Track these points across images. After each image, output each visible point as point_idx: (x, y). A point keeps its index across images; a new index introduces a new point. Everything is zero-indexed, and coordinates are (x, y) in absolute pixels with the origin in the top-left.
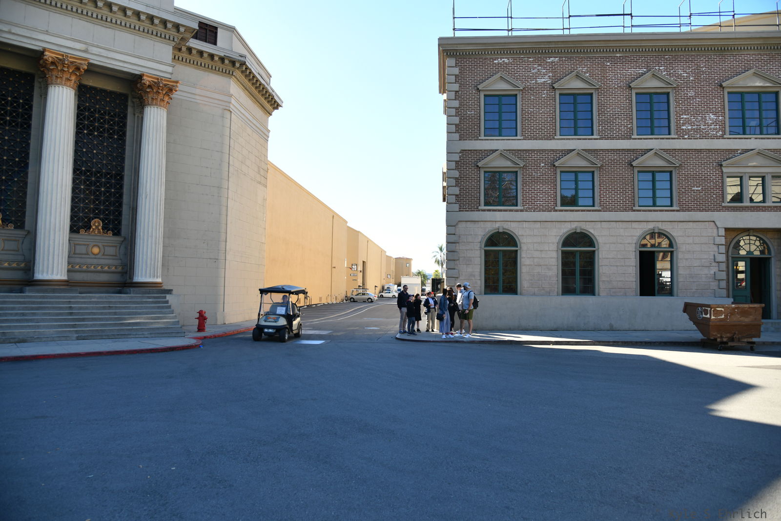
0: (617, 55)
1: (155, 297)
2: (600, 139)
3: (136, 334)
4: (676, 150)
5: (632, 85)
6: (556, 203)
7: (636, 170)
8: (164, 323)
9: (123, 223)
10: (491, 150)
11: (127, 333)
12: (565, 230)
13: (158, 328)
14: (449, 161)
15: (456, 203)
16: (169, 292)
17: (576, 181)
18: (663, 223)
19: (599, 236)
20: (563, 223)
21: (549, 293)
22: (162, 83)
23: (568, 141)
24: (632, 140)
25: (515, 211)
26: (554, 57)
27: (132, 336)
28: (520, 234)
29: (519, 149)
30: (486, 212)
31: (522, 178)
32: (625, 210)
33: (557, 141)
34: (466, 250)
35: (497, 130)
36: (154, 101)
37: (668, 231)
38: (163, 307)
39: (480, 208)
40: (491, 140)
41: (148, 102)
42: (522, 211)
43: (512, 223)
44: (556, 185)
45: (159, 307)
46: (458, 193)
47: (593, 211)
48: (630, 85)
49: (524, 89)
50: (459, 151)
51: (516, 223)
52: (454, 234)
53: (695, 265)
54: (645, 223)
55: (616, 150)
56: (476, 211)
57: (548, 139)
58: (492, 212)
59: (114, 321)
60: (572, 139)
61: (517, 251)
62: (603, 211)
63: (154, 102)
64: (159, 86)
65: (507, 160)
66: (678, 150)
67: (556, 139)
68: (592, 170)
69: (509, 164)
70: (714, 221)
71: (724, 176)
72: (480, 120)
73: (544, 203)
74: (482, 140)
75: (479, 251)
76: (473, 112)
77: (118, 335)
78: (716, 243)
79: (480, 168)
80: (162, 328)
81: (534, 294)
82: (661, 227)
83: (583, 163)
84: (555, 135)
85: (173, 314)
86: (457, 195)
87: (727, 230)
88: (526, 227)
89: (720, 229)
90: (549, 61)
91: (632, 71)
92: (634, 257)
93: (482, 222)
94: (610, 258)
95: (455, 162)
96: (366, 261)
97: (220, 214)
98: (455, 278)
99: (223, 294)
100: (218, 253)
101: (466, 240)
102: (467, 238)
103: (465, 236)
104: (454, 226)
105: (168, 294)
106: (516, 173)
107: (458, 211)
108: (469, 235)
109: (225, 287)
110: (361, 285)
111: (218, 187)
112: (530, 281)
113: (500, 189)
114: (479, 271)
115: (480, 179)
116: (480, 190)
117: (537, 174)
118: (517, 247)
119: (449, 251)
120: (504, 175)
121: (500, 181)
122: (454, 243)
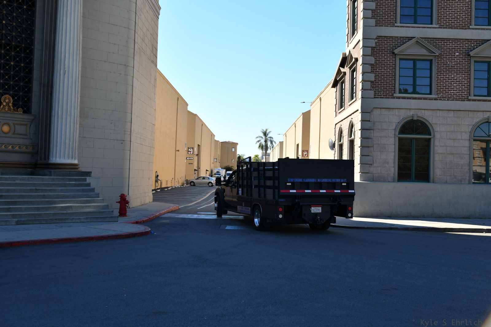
1: (76, 180)
3: (73, 219)
6: (469, 93)
8: (94, 206)
9: (33, 100)
10: (407, 37)
11: (64, 218)
12: (478, 120)
13: (90, 213)
14: (365, 47)
15: (371, 90)
16: (88, 174)
17: (489, 71)
20: (476, 112)
21: (461, 181)
23: (483, 31)
25: (429, 99)
27: (69, 221)
28: (434, 122)
29: (434, 37)
30: (401, 100)
31: (437, 66)
34: (381, 137)
38: (87, 191)
39: (395, 95)
40: (407, 27)
42: (436, 99)
43: (426, 111)
44: (470, 75)
45: (83, 190)
46: (373, 79)
50: (375, 37)
51: (430, 111)
52: (369, 121)
56: (391, 98)
57: (463, 29)
58: (406, 100)
59: (45, 204)
60: (487, 29)
61: (430, 139)
65: (423, 48)
67: (471, 29)
69: (424, 52)
72: (396, 6)
73: (457, 93)
74: (398, 26)
75: (394, 138)
77: (56, 219)
79: (395, 55)
80: (94, 212)
81: (446, 181)
84: (471, 25)
85: (99, 197)
86: (372, 82)
88: (439, 116)
93: (396, 110)
95: (371, 48)
96: (200, 145)
97: (126, 94)
98: (369, 165)
99: (128, 177)
100: (125, 134)
101: (381, 127)
102: (381, 125)
103: (380, 123)
104: (369, 113)
105: (87, 177)
106: (431, 61)
107: (373, 97)
108: (384, 122)
109: (129, 169)
110: (196, 169)
111: (125, 65)
112: (443, 169)
113: (414, 77)
114: (393, 158)
115: (395, 66)
116: (395, 77)
117: (452, 63)
118: (431, 135)
119: (363, 138)
120: (418, 62)
121: (414, 69)
122: (369, 130)
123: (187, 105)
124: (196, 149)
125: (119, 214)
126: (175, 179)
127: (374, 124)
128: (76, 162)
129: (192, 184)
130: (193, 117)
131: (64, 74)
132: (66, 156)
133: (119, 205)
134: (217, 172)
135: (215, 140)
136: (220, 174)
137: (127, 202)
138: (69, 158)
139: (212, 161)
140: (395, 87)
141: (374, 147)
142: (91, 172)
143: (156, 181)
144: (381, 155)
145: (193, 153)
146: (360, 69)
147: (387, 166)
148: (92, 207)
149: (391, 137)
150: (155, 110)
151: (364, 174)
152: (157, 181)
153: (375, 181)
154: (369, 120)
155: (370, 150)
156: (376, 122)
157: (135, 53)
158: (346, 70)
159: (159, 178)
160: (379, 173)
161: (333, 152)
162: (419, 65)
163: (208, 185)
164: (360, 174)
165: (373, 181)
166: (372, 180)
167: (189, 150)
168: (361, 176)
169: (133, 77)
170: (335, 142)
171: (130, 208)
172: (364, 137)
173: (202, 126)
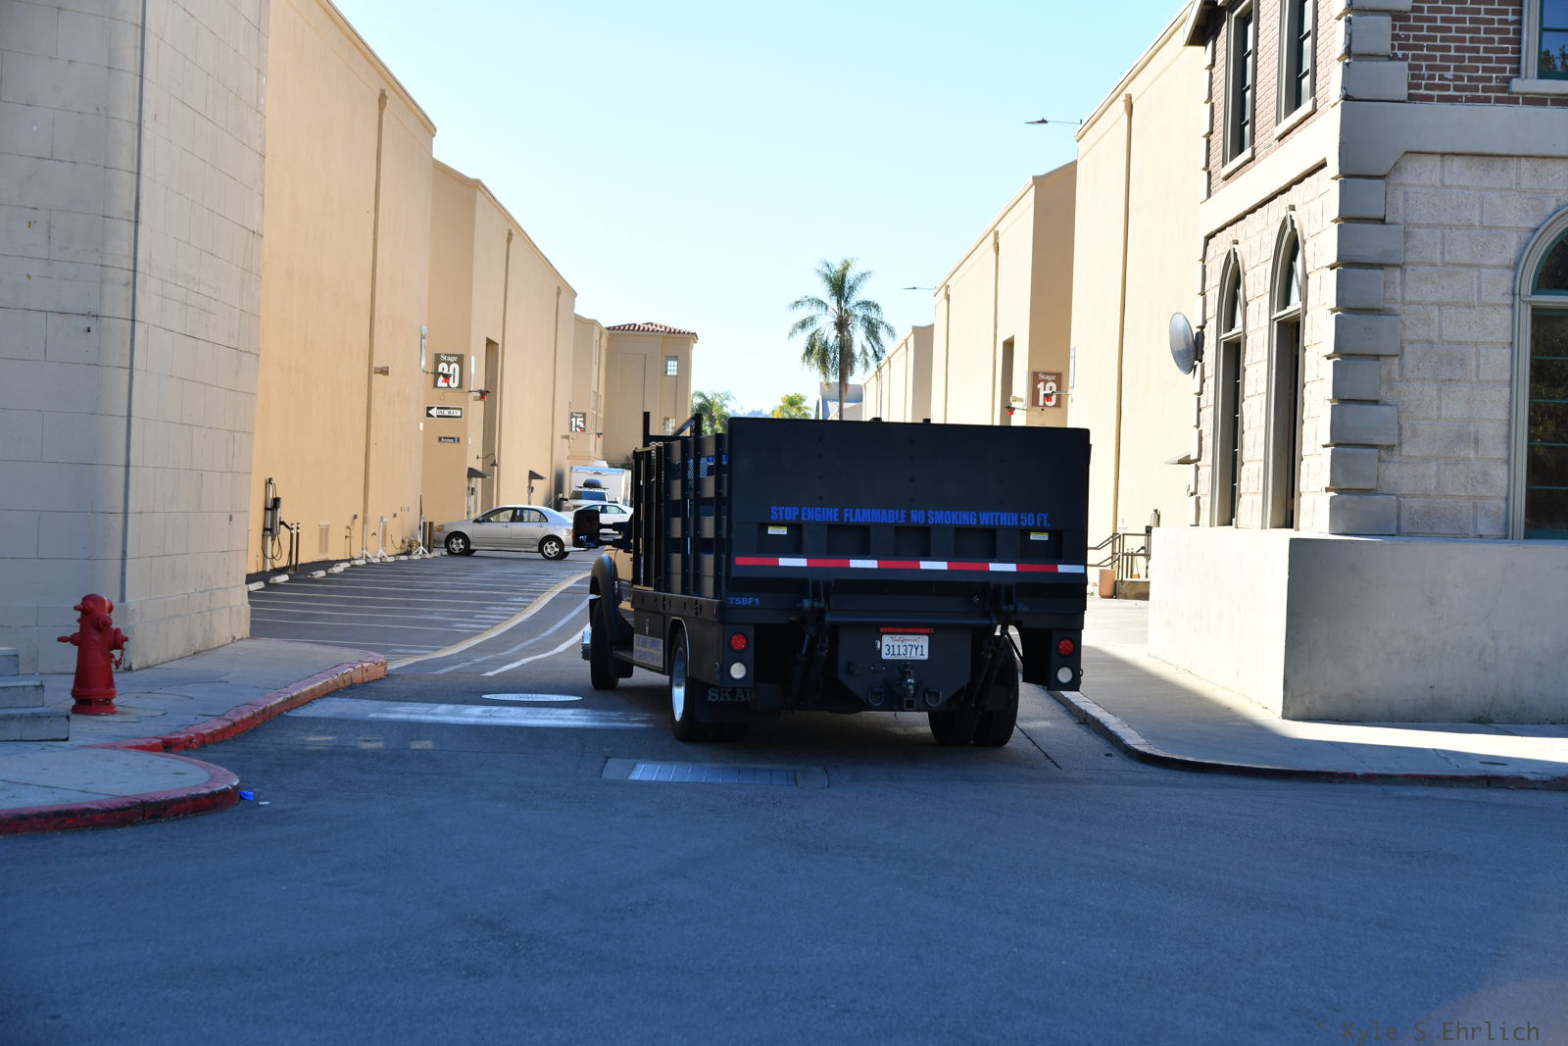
15: (1394, 58)
30: (1550, 110)
34: (1440, 305)
39: (1517, 85)
56: (1498, 100)
75: (1507, 313)
86: (1397, 16)
93: (1524, 165)
96: (498, 340)
97: (110, 68)
98: (1375, 451)
99: (121, 509)
100: (102, 282)
101: (1443, 254)
102: (1443, 244)
103: (1438, 232)
104: (1382, 177)
107: (1405, 97)
108: (1458, 228)
109: (127, 466)
110: (478, 466)
114: (1502, 415)
119: (1349, 309)
122: (1380, 266)
123: (430, 129)
124: (476, 365)
125: (73, 702)
126: (365, 521)
127: (1407, 234)
129: (457, 545)
130: (461, 195)
134: (587, 485)
135: (579, 319)
136: (602, 497)
137: (118, 641)
139: (562, 427)
140: (1519, 42)
141: (1408, 358)
143: (265, 529)
144: (1439, 398)
145: (460, 386)
147: (1472, 455)
149: (1495, 306)
150: (263, 156)
151: (1355, 498)
152: (271, 530)
153: (1409, 534)
154: (1381, 216)
155: (1384, 374)
156: (1419, 225)
159: (283, 513)
160: (1427, 495)
161: (1192, 382)
163: (541, 550)
164: (1332, 498)
165: (1398, 533)
166: (1395, 533)
167: (443, 367)
168: (1335, 508)
170: (1202, 327)
171: (130, 669)
172: (1351, 305)
173: (509, 240)
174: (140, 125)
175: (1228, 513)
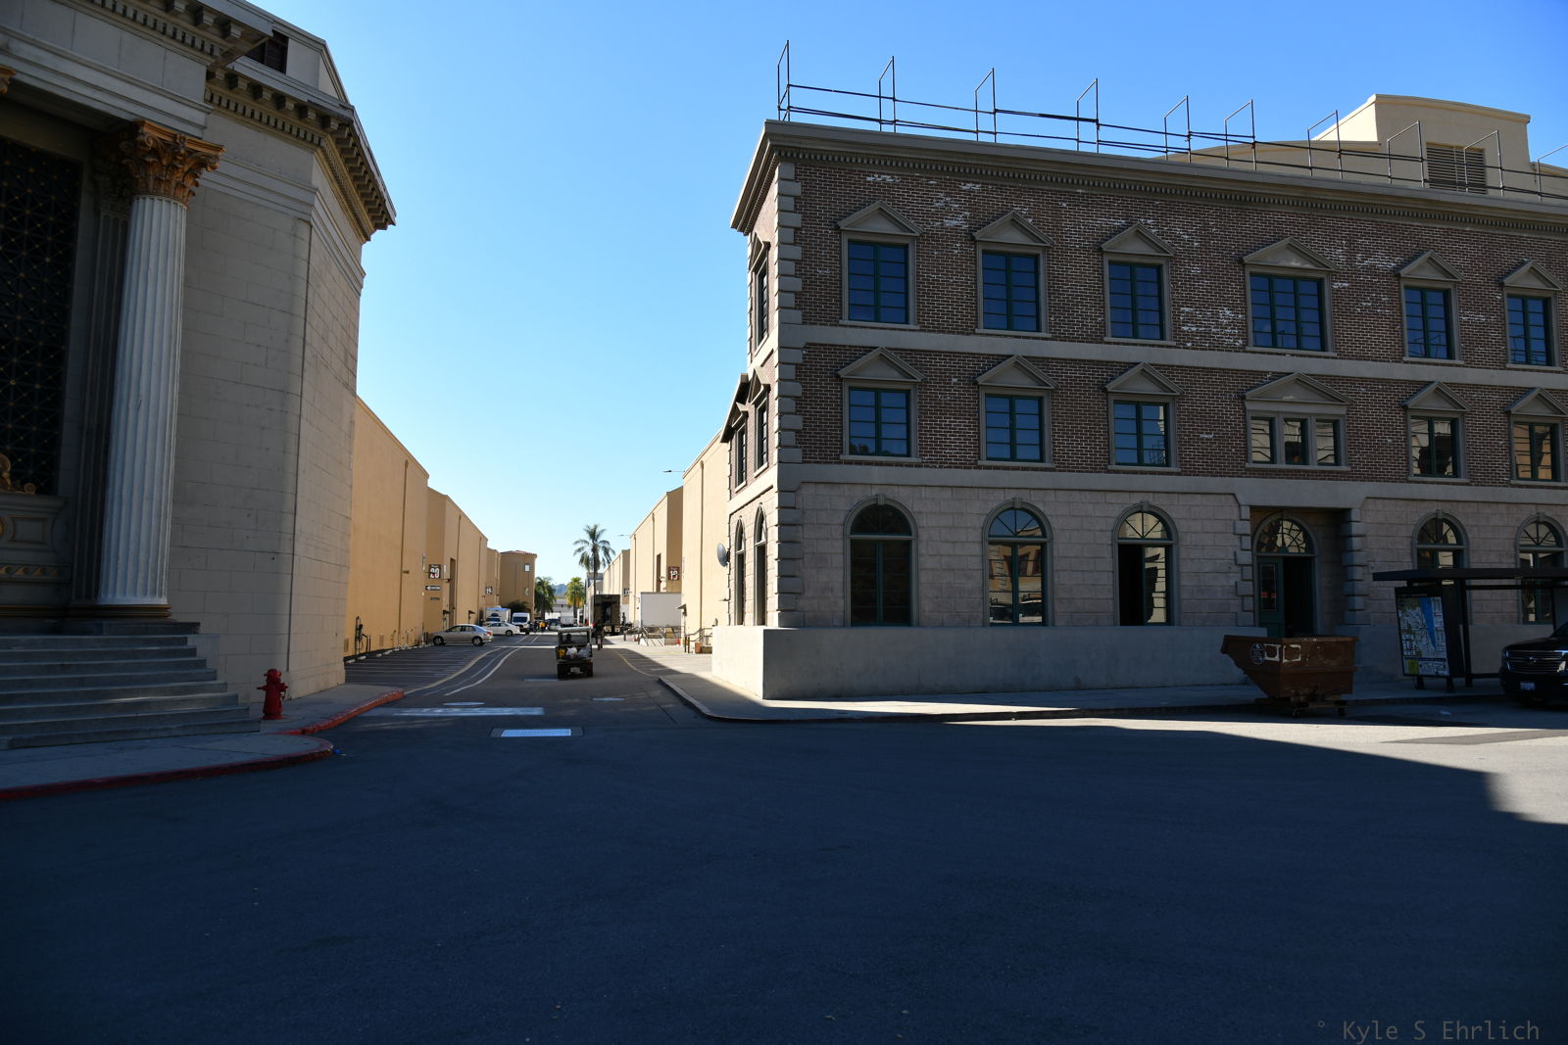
0: (1080, 191)
1: (160, 642)
2: (1051, 339)
3: (152, 730)
4: (1173, 366)
5: (1104, 246)
6: (979, 454)
7: (1112, 398)
8: (204, 700)
9: (62, 466)
10: (864, 347)
11: (130, 728)
12: (995, 505)
13: (194, 714)
14: (784, 364)
15: (797, 447)
16: (192, 628)
17: (1012, 413)
18: (1156, 495)
19: (1051, 516)
20: (991, 490)
21: (969, 622)
22: (184, 147)
23: (998, 339)
24: (1103, 345)
25: (906, 466)
26: (973, 182)
27: (143, 735)
28: (915, 510)
29: (912, 347)
30: (854, 466)
31: (919, 403)
32: (1095, 470)
33: (979, 337)
34: (817, 539)
35: (873, 311)
36: (163, 186)
37: (1163, 508)
38: (187, 665)
39: (842, 457)
40: (861, 327)
41: (147, 186)
42: (918, 466)
43: (900, 488)
44: (978, 420)
45: (179, 665)
46: (800, 426)
47: (1042, 469)
48: (1102, 246)
49: (921, 236)
50: (802, 345)
51: (907, 489)
52: (794, 508)
53: (1206, 570)
54: (1127, 495)
55: (1079, 360)
56: (836, 463)
57: (963, 333)
58: (864, 467)
59: (84, 699)
60: (1006, 336)
61: (908, 543)
62: (1060, 471)
63: (161, 188)
64: (178, 153)
65: (893, 367)
66: (1178, 366)
67: (978, 334)
68: (1040, 394)
69: (894, 375)
70: (1234, 495)
71: (1249, 416)
72: (841, 287)
73: (957, 453)
74: (845, 326)
75: (841, 542)
76: (828, 272)
77: (109, 733)
78: (1238, 531)
79: (842, 380)
80: (203, 713)
81: (942, 623)
82: (1152, 503)
83: (1022, 381)
84: (977, 327)
85: (215, 679)
86: (797, 431)
87: (1253, 509)
88: (926, 498)
89: (1243, 508)
90: (964, 188)
91: (1103, 222)
92: (1110, 555)
93: (846, 486)
94: (1070, 557)
95: (794, 367)
96: (455, 558)
97: (284, 452)
98: (795, 595)
99: (287, 632)
100: (280, 539)
101: (817, 520)
102: (817, 516)
103: (815, 512)
104: (794, 492)
105: (189, 633)
106: (908, 392)
107: (801, 462)
108: (822, 510)
109: (290, 614)
110: (447, 609)
111: (281, 391)
112: (935, 600)
113: (878, 423)
114: (841, 580)
115: (841, 402)
116: (842, 423)
117: (945, 397)
118: (911, 535)
119: (783, 541)
120: (884, 396)
121: (878, 407)
122: (794, 525)
123: (427, 476)
124: (446, 569)
125: (263, 714)
126: (399, 633)
127: (804, 513)
128: (163, 601)
129: (439, 641)
130: (440, 503)
131: (138, 408)
132: (140, 588)
133: (263, 693)
134: (492, 615)
135: (489, 550)
136: (499, 620)
137: (283, 688)
138: (145, 594)
139: (482, 593)
140: (842, 441)
141: (806, 559)
142: (199, 624)
143: (356, 638)
144: (818, 575)
145: (440, 577)
146: (774, 406)
147: (831, 595)
148: (199, 700)
149: (837, 539)
150: (351, 487)
151: (787, 613)
152: (358, 638)
153: (808, 626)
154: (794, 506)
155: (798, 566)
156: (808, 509)
157: (306, 365)
158: (748, 407)
159: (363, 631)
160: (814, 611)
161: (726, 569)
162: (886, 400)
163: (473, 642)
164: (779, 613)
165: (804, 626)
167: (432, 570)
168: (780, 617)
169: (300, 416)
170: (729, 549)
171: (291, 699)
173: (460, 520)
174: (297, 475)
175: (741, 621)
